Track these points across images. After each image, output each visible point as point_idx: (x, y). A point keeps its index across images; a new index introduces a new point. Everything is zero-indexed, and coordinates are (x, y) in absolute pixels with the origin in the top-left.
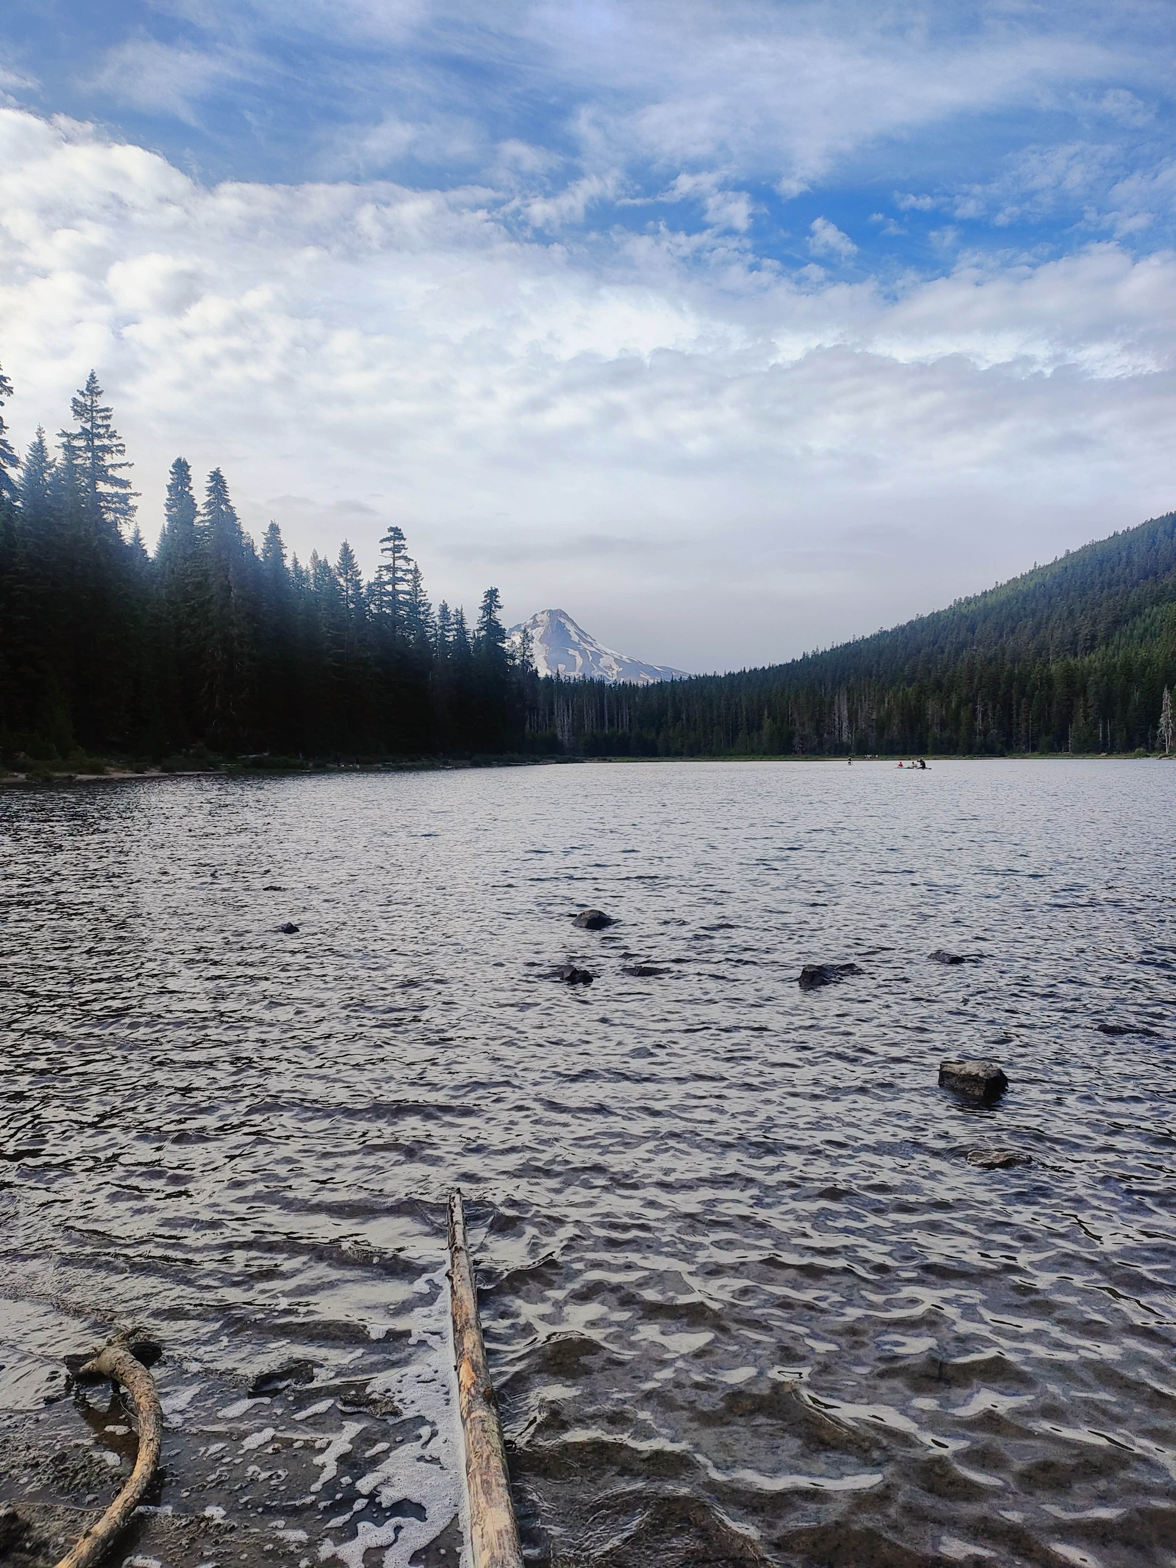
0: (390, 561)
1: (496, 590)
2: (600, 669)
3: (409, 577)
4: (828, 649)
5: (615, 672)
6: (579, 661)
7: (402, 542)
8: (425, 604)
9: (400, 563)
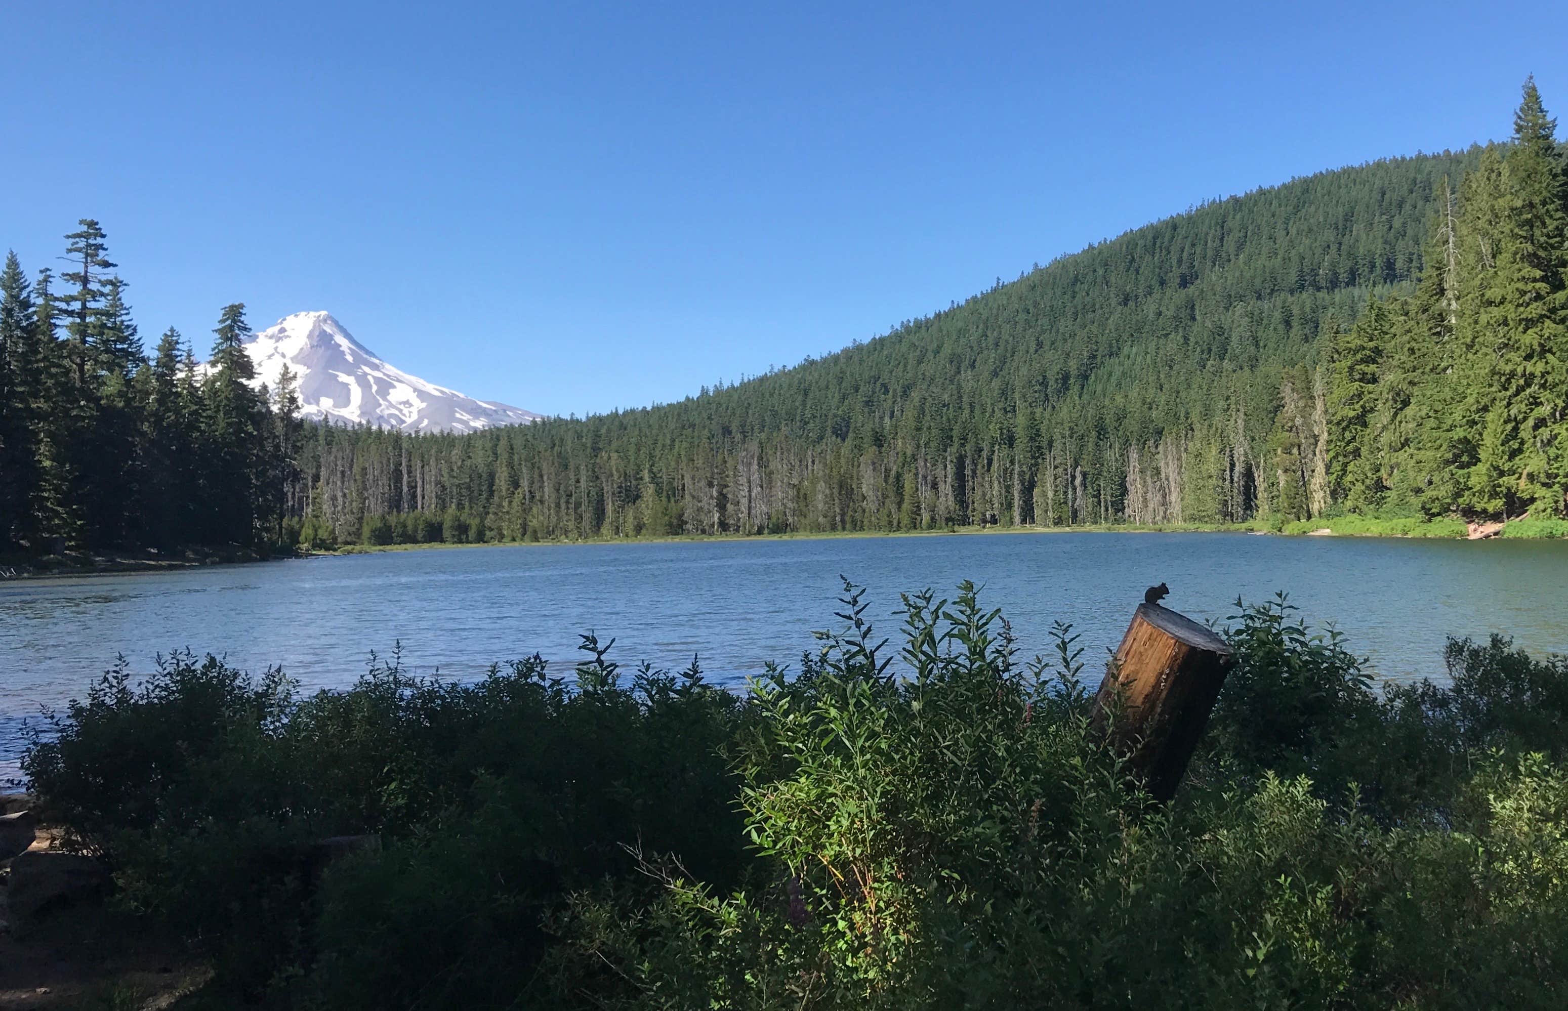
0: (80, 269)
1: (241, 306)
2: (391, 405)
3: (108, 289)
4: (737, 384)
5: (414, 410)
6: (356, 393)
7: (99, 240)
8: (128, 327)
9: (94, 270)
